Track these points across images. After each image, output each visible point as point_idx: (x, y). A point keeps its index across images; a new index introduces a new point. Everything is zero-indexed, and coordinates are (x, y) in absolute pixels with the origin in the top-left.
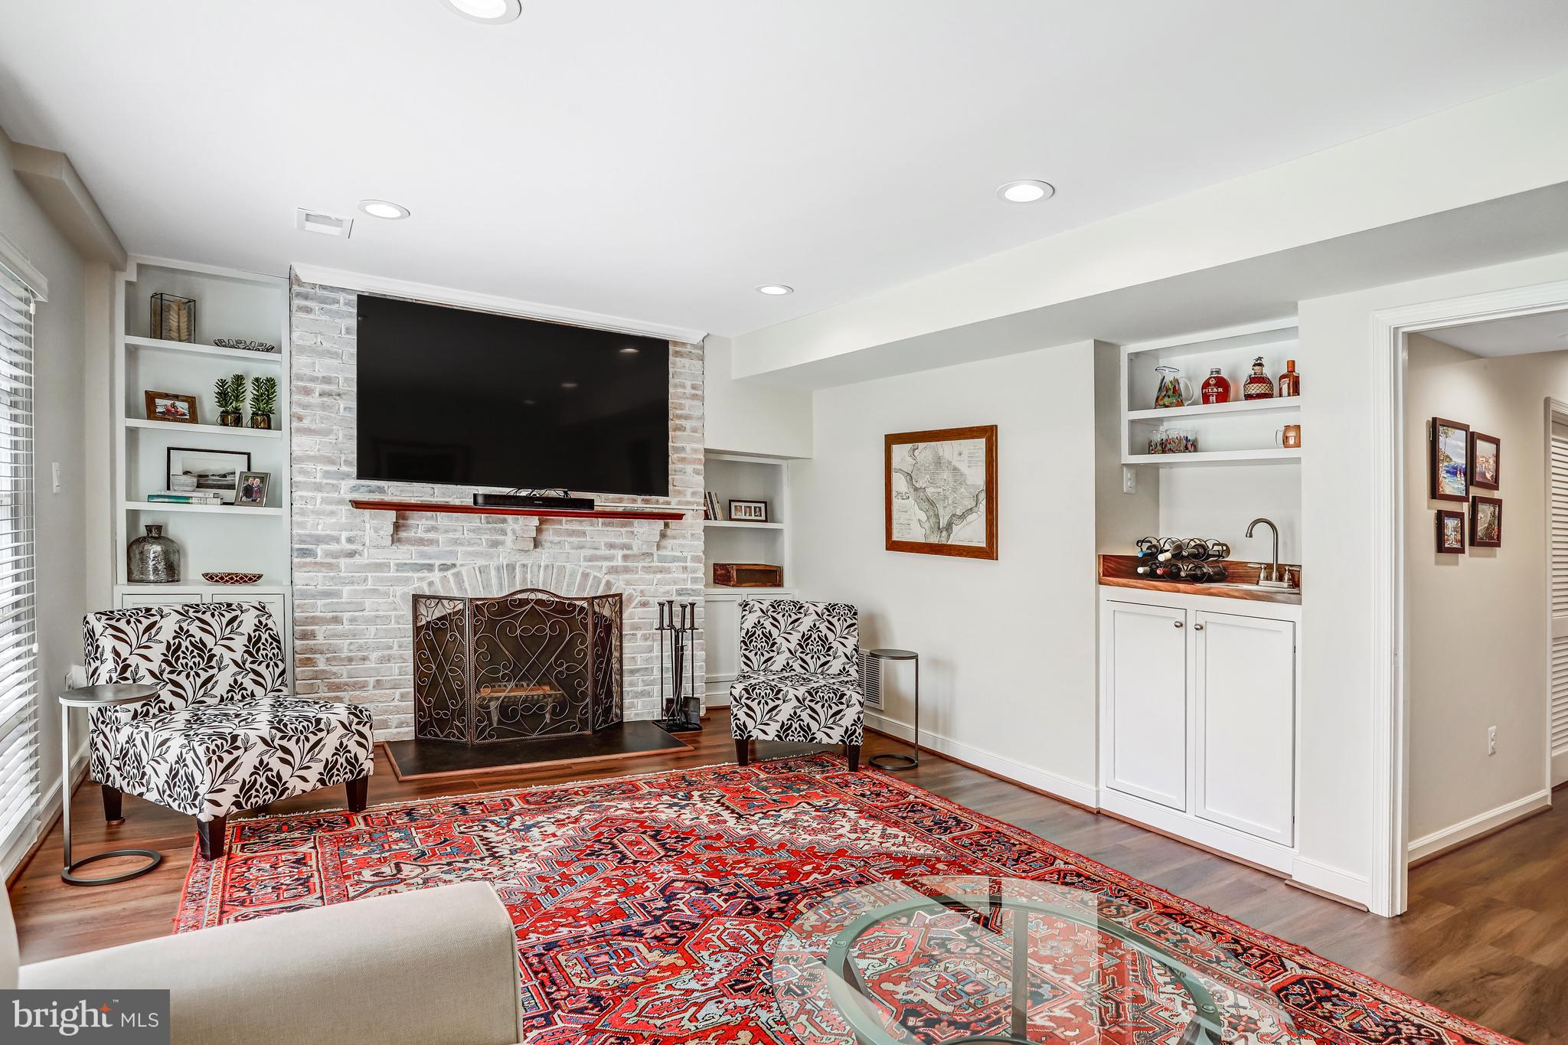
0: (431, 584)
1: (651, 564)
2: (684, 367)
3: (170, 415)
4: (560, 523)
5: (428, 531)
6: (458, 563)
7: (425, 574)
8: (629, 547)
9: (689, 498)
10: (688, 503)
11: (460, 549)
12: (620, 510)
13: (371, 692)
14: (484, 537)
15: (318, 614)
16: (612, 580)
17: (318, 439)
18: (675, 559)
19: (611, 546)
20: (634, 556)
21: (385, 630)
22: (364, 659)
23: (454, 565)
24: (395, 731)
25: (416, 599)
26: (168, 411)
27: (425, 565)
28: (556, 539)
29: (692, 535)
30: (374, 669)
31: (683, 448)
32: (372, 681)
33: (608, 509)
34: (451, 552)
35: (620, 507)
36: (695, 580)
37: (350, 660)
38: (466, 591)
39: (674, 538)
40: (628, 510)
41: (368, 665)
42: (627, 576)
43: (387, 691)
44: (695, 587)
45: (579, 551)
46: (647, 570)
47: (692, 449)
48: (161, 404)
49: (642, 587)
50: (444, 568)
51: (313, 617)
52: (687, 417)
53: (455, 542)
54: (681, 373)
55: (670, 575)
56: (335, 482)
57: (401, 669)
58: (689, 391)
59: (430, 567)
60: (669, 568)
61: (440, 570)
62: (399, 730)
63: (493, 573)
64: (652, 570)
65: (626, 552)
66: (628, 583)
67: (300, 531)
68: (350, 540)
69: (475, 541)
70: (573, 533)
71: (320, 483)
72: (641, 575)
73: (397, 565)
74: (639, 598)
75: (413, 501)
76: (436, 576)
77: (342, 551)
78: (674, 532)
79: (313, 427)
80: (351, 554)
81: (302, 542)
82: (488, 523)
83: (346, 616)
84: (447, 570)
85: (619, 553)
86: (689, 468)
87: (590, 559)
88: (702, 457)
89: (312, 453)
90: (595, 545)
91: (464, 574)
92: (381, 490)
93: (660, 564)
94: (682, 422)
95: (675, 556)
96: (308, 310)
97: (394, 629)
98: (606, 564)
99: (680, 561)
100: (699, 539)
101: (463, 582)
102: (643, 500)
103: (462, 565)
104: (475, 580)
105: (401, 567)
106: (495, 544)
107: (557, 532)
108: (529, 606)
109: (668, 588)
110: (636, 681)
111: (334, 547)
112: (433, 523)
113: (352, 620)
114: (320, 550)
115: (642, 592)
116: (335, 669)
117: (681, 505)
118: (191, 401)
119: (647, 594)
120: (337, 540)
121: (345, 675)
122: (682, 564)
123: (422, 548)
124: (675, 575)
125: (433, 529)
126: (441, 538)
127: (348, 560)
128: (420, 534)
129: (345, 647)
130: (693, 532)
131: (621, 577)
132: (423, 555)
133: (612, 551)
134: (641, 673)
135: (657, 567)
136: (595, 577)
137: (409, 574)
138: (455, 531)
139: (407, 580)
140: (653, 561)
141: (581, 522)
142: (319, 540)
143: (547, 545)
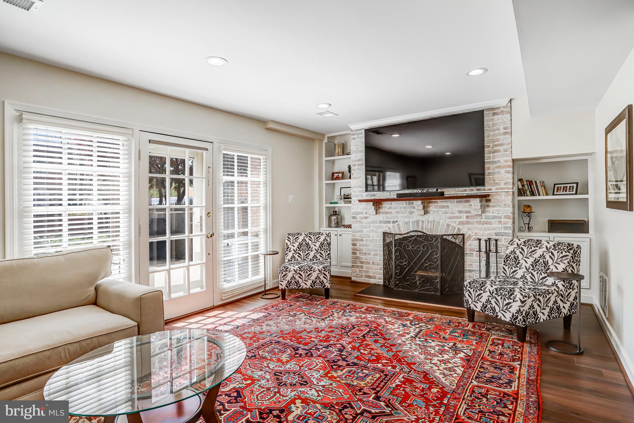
0: (389, 228)
1: (481, 220)
2: (499, 119)
3: (338, 178)
4: (437, 202)
5: (388, 209)
6: (398, 220)
7: (388, 225)
8: (469, 212)
9: (503, 186)
10: (501, 189)
11: (399, 215)
12: (465, 195)
13: (371, 266)
14: (408, 210)
15: (357, 238)
16: (460, 228)
17: (357, 180)
18: (494, 217)
19: (461, 212)
20: (472, 216)
21: (375, 244)
22: (369, 254)
23: (397, 221)
24: (378, 280)
25: (385, 234)
26: (337, 177)
27: (387, 221)
28: (435, 210)
29: (505, 205)
30: (372, 258)
31: (499, 161)
32: (371, 262)
33: (459, 195)
34: (396, 216)
35: (465, 194)
36: (506, 228)
37: (365, 254)
38: (401, 231)
39: (494, 206)
40: (469, 194)
41: (371, 256)
42: (468, 226)
43: (376, 266)
44: (506, 231)
45: (445, 214)
46: (479, 223)
47: (504, 161)
48: (335, 175)
49: (476, 231)
50: (394, 222)
51: (356, 239)
52: (501, 145)
53: (398, 212)
54: (497, 123)
55: (492, 225)
56: (362, 194)
57: (379, 259)
58: (502, 131)
59: (389, 222)
60: (491, 222)
61: (392, 223)
62: (379, 280)
63: (411, 224)
64: (481, 223)
65: (468, 214)
66: (469, 229)
67: (353, 211)
68: (366, 213)
69: (404, 212)
70: (443, 207)
71: (358, 195)
72: (475, 225)
73: (379, 221)
74: (474, 236)
75: (384, 198)
76: (391, 225)
77: (363, 217)
78: (494, 204)
79: (356, 176)
80: (366, 218)
81: (353, 214)
82: (409, 204)
83: (365, 239)
84: (394, 223)
85: (464, 215)
86: (503, 171)
87: (450, 218)
88: (511, 164)
89: (356, 185)
90: (453, 212)
91: (401, 224)
92: (374, 195)
93: (486, 220)
94: (499, 148)
95: (494, 216)
96: (354, 139)
97: (378, 244)
98: (458, 220)
99: (498, 218)
100: (509, 206)
101: (400, 227)
102: (477, 189)
103: (399, 221)
104: (404, 227)
105: (380, 222)
106: (411, 213)
107: (436, 207)
108: (414, 238)
109: (490, 232)
110: (472, 276)
111: (362, 216)
112: (390, 206)
113: (366, 240)
114: (358, 216)
115: (476, 233)
116: (361, 256)
117: (498, 189)
118: (343, 173)
119: (478, 234)
120: (362, 213)
121: (364, 259)
122: (498, 220)
123: (387, 215)
124: (495, 225)
125: (390, 208)
126: (393, 211)
127: (365, 220)
128: (386, 210)
129: (364, 249)
130: (505, 203)
131: (465, 226)
132: (387, 218)
133: (461, 214)
134: (475, 272)
135: (484, 221)
136: (453, 226)
137: (383, 225)
138: (397, 208)
139: (382, 226)
140: (482, 218)
141: (446, 202)
142: (357, 213)
143: (431, 212)
